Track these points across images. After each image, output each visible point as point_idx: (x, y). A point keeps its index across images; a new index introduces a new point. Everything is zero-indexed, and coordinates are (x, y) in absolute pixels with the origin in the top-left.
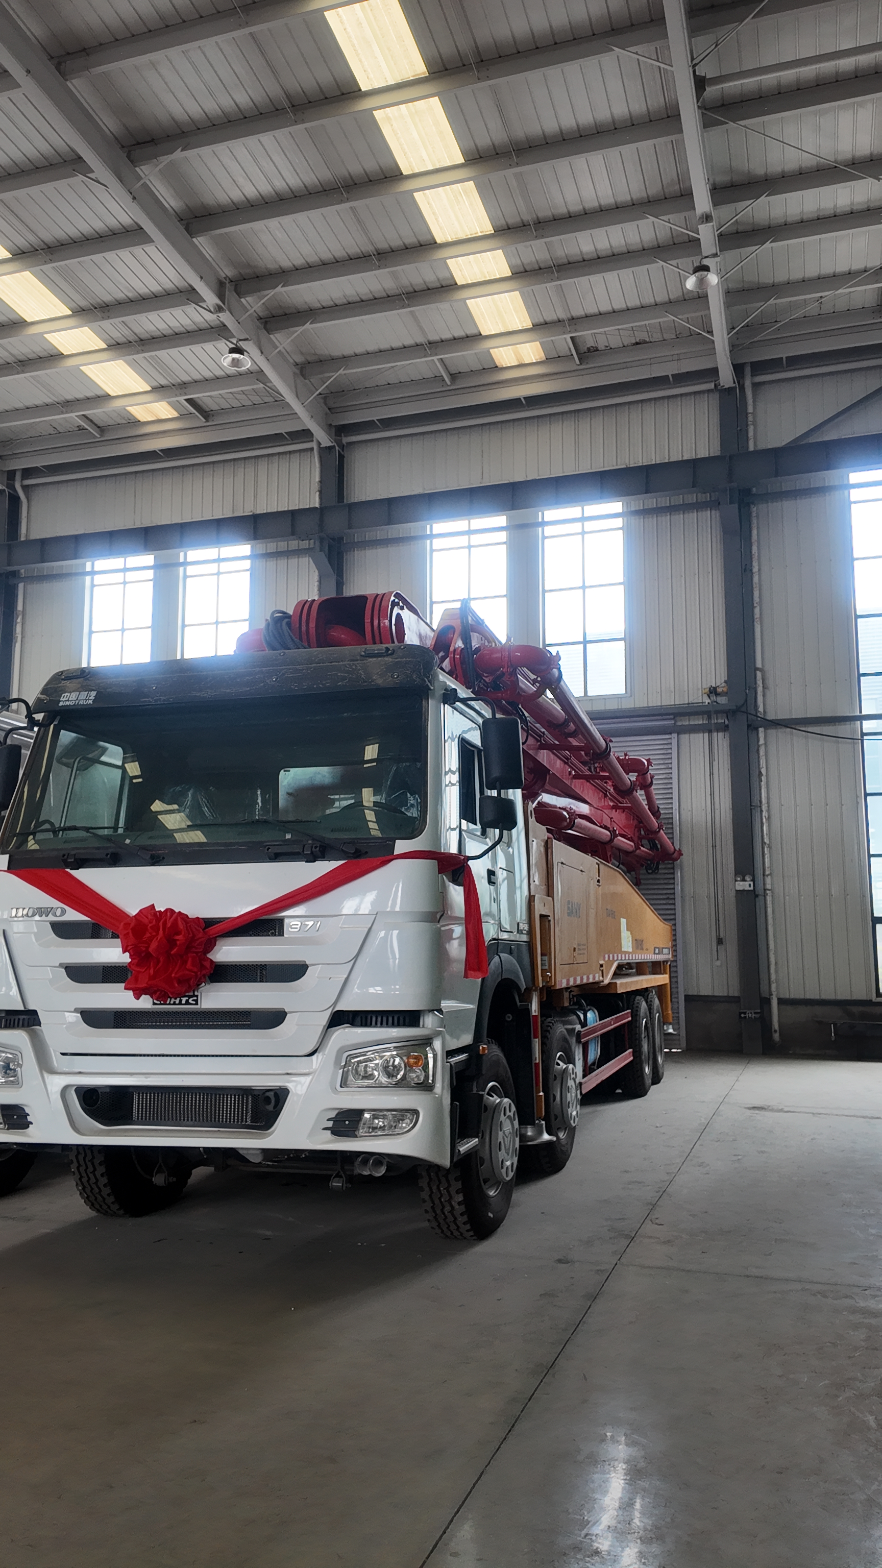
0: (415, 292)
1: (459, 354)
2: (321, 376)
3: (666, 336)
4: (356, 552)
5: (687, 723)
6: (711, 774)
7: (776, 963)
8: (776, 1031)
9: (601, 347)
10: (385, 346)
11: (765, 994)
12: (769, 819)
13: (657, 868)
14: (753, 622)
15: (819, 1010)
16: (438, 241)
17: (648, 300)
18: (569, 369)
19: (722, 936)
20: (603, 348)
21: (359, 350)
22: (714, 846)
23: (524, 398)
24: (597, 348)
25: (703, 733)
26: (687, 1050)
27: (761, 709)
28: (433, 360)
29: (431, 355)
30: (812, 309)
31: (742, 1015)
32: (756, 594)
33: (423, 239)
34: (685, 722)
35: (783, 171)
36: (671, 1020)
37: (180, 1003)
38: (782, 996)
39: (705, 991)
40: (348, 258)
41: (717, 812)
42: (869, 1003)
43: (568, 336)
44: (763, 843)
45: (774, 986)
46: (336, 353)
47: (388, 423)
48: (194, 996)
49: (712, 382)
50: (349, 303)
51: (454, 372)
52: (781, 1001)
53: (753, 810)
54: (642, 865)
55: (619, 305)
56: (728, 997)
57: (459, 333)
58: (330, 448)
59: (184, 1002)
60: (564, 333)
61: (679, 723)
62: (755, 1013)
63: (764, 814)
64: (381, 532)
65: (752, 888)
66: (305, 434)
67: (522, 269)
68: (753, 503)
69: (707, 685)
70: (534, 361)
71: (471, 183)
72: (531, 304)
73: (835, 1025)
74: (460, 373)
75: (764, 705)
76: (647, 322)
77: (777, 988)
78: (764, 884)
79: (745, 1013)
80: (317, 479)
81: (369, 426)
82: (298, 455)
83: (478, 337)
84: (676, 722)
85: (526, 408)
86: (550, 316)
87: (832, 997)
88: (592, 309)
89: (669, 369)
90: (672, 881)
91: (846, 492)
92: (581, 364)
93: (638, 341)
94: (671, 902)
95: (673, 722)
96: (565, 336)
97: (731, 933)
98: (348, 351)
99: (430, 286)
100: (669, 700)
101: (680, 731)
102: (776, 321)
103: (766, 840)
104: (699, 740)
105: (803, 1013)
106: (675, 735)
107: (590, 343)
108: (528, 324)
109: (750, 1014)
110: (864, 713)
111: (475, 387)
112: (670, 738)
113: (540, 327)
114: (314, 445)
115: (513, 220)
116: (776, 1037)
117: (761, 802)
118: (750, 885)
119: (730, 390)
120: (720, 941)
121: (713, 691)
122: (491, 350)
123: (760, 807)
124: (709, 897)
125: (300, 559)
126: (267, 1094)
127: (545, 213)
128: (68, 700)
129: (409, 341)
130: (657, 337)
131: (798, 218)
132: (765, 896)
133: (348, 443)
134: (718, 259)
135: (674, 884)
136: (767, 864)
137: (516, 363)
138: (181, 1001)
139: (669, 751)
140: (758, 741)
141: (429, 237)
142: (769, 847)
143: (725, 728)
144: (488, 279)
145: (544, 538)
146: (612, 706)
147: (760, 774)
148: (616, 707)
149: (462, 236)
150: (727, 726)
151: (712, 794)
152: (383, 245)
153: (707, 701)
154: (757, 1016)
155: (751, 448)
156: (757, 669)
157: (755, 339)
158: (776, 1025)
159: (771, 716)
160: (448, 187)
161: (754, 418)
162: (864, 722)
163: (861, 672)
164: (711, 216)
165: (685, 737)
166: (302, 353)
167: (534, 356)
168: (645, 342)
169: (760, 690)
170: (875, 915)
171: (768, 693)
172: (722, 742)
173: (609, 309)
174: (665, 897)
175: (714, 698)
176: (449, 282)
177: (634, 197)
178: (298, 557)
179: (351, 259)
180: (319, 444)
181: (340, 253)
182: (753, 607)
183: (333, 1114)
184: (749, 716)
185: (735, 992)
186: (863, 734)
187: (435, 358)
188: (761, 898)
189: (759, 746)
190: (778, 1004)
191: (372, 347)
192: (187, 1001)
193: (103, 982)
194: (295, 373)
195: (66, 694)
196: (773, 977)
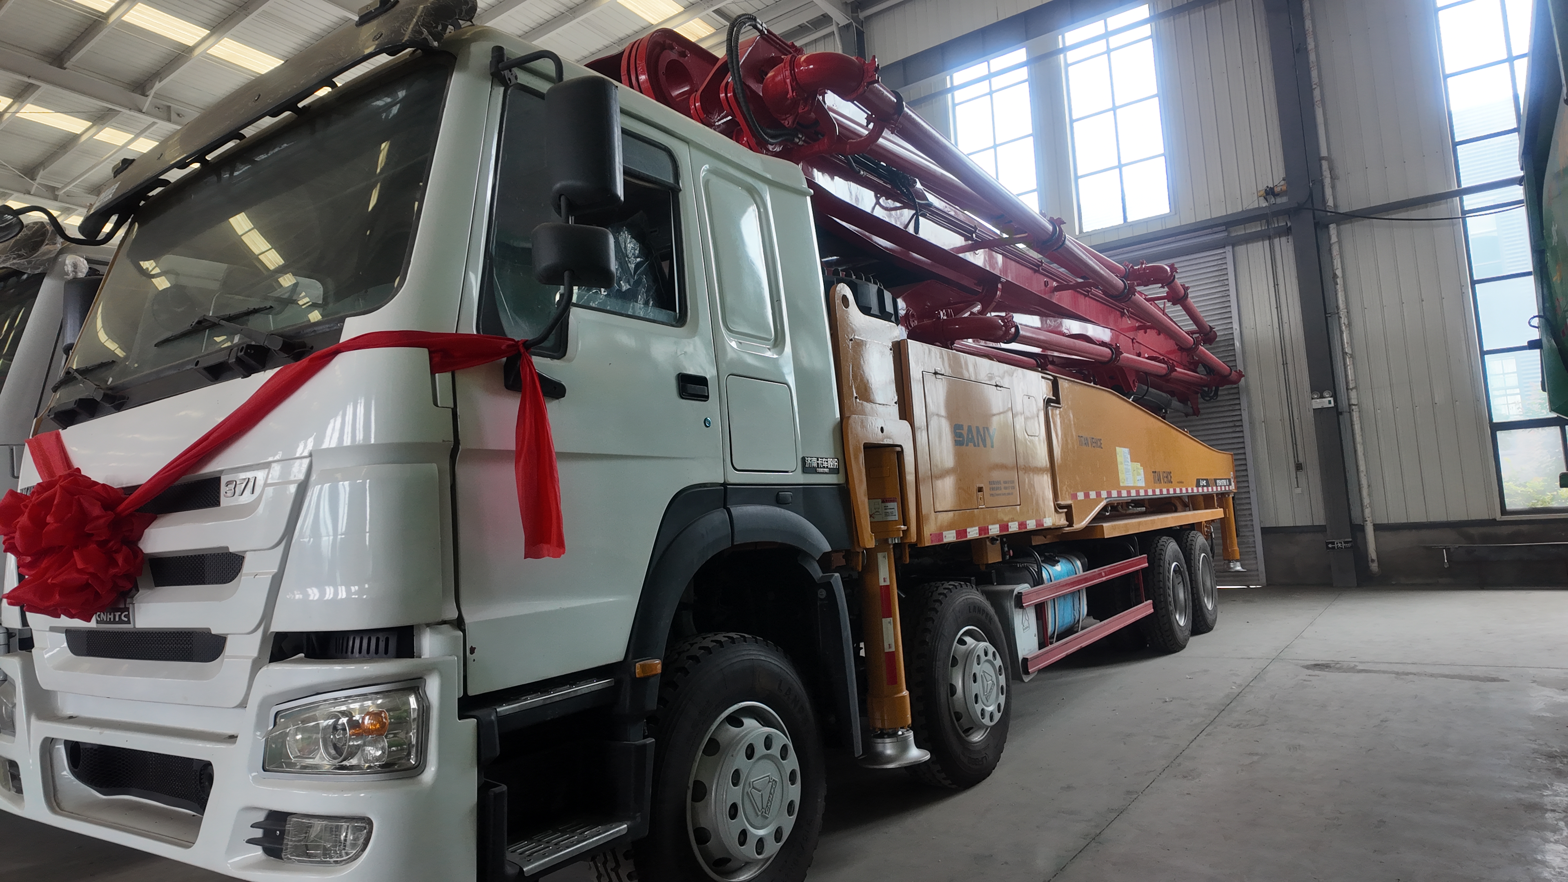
5: (1243, 232)
6: (1276, 285)
7: (1369, 486)
8: (1373, 561)
11: (1357, 521)
12: (1349, 325)
13: (1216, 394)
14: (1313, 106)
15: (1427, 535)
19: (1301, 460)
22: (1285, 364)
25: (1263, 240)
26: (1268, 585)
27: (1330, 203)
31: (1330, 546)
32: (1314, 74)
34: (1239, 231)
36: (1238, 557)
38: (1378, 522)
39: (1286, 521)
41: (1286, 326)
42: (1493, 522)
44: (1344, 354)
45: (1367, 512)
52: (1377, 528)
53: (1329, 318)
54: (1197, 393)
56: (1313, 526)
61: (1233, 234)
62: (1345, 542)
63: (1342, 321)
65: (1332, 405)
69: (1262, 187)
73: (1448, 550)
75: (1335, 198)
77: (1372, 513)
78: (1349, 399)
79: (1333, 543)
84: (1229, 233)
87: (1443, 518)
90: (1237, 407)
94: (1238, 429)
95: (1225, 234)
97: (1311, 456)
100: (1219, 212)
101: (1235, 243)
103: (1348, 350)
104: (1258, 251)
105: (1407, 539)
106: (1229, 248)
109: (1339, 543)
110: (1464, 186)
112: (1225, 252)
114: (834, 28)
116: (1374, 567)
117: (1337, 307)
118: (1330, 402)
120: (1299, 467)
121: (1270, 192)
123: (1338, 313)
124: (1282, 420)
132: (1350, 412)
133: (865, 18)
135: (1240, 409)
136: (1351, 376)
139: (1224, 267)
140: (1330, 239)
142: (1352, 356)
143: (1287, 231)
145: (1067, 65)
146: (1157, 227)
147: (1335, 276)
148: (1160, 229)
150: (1289, 229)
151: (1278, 307)
153: (1264, 204)
154: (1349, 545)
156: (1322, 159)
158: (1372, 553)
159: (1342, 210)
162: (1465, 197)
163: (1457, 140)
165: (1241, 249)
169: (1327, 181)
170: (1494, 421)
171: (1338, 184)
172: (1285, 248)
174: (1231, 424)
175: (1272, 200)
180: (838, 24)
182: (1311, 90)
184: (1316, 211)
185: (1320, 519)
186: (1465, 213)
188: (1347, 415)
189: (1331, 245)
190: (1375, 530)
196: (1366, 501)
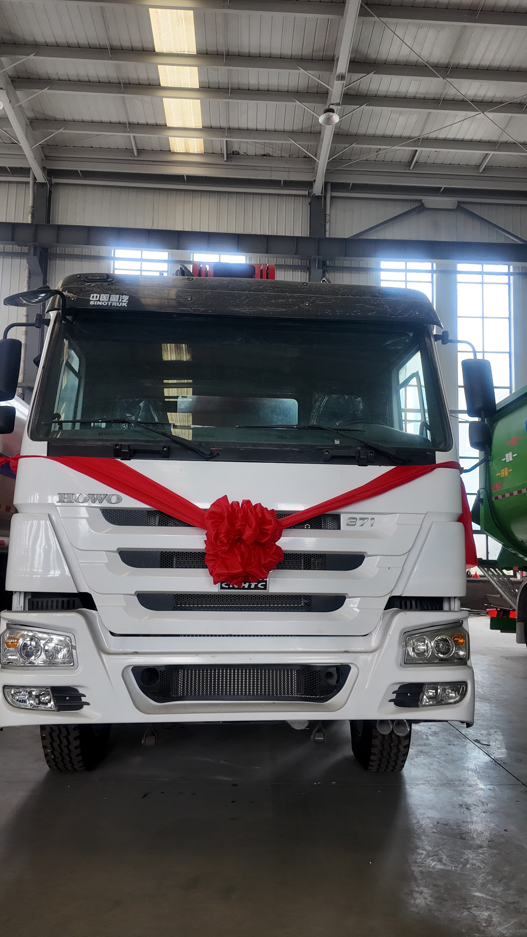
0: (130, 84)
1: (147, 135)
2: (46, 131)
3: (284, 154)
4: (57, 261)
9: (242, 152)
10: (97, 118)
16: (157, 50)
17: (280, 127)
18: (220, 163)
20: (243, 154)
21: (77, 117)
23: (187, 176)
24: (239, 152)
28: (130, 136)
29: (129, 132)
30: (372, 156)
33: (147, 45)
35: (386, 60)
37: (249, 588)
40: (88, 47)
43: (225, 140)
46: (59, 116)
47: (87, 174)
48: (263, 581)
49: (307, 190)
50: (80, 81)
51: (140, 148)
55: (261, 126)
57: (151, 121)
58: (43, 184)
59: (253, 586)
60: (223, 137)
64: (77, 250)
66: (26, 171)
67: (207, 86)
68: (327, 271)
70: (196, 152)
71: (191, 13)
72: (205, 111)
74: (144, 149)
76: (275, 142)
80: (31, 204)
81: (73, 174)
82: (16, 185)
83: (164, 127)
85: (186, 183)
86: (215, 124)
88: (243, 125)
89: (282, 177)
91: (379, 273)
92: (227, 161)
93: (265, 154)
96: (222, 139)
98: (68, 117)
99: (141, 82)
102: (349, 159)
107: (235, 148)
108: (200, 125)
111: (154, 161)
113: (207, 129)
114: (31, 179)
115: (212, 48)
119: (319, 197)
122: (169, 138)
125: (13, 260)
126: (330, 670)
127: (234, 49)
128: (99, 300)
129: (115, 119)
130: (278, 153)
131: (384, 94)
133: (56, 183)
134: (339, 107)
137: (184, 151)
138: (250, 585)
141: (151, 46)
144: (183, 87)
149: (174, 51)
152: (116, 43)
155: (327, 236)
157: (338, 168)
160: (175, 10)
161: (330, 218)
164: (345, 77)
166: (33, 110)
167: (197, 149)
168: (269, 156)
173: (255, 127)
176: (155, 83)
177: (293, 53)
178: (12, 258)
179: (90, 48)
180: (35, 179)
181: (83, 41)
183: (396, 688)
187: (131, 135)
191: (87, 118)
192: (256, 586)
193: (161, 567)
194: (27, 125)
195: (95, 295)
